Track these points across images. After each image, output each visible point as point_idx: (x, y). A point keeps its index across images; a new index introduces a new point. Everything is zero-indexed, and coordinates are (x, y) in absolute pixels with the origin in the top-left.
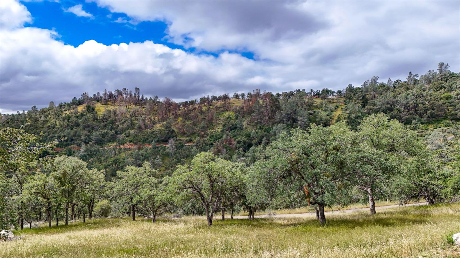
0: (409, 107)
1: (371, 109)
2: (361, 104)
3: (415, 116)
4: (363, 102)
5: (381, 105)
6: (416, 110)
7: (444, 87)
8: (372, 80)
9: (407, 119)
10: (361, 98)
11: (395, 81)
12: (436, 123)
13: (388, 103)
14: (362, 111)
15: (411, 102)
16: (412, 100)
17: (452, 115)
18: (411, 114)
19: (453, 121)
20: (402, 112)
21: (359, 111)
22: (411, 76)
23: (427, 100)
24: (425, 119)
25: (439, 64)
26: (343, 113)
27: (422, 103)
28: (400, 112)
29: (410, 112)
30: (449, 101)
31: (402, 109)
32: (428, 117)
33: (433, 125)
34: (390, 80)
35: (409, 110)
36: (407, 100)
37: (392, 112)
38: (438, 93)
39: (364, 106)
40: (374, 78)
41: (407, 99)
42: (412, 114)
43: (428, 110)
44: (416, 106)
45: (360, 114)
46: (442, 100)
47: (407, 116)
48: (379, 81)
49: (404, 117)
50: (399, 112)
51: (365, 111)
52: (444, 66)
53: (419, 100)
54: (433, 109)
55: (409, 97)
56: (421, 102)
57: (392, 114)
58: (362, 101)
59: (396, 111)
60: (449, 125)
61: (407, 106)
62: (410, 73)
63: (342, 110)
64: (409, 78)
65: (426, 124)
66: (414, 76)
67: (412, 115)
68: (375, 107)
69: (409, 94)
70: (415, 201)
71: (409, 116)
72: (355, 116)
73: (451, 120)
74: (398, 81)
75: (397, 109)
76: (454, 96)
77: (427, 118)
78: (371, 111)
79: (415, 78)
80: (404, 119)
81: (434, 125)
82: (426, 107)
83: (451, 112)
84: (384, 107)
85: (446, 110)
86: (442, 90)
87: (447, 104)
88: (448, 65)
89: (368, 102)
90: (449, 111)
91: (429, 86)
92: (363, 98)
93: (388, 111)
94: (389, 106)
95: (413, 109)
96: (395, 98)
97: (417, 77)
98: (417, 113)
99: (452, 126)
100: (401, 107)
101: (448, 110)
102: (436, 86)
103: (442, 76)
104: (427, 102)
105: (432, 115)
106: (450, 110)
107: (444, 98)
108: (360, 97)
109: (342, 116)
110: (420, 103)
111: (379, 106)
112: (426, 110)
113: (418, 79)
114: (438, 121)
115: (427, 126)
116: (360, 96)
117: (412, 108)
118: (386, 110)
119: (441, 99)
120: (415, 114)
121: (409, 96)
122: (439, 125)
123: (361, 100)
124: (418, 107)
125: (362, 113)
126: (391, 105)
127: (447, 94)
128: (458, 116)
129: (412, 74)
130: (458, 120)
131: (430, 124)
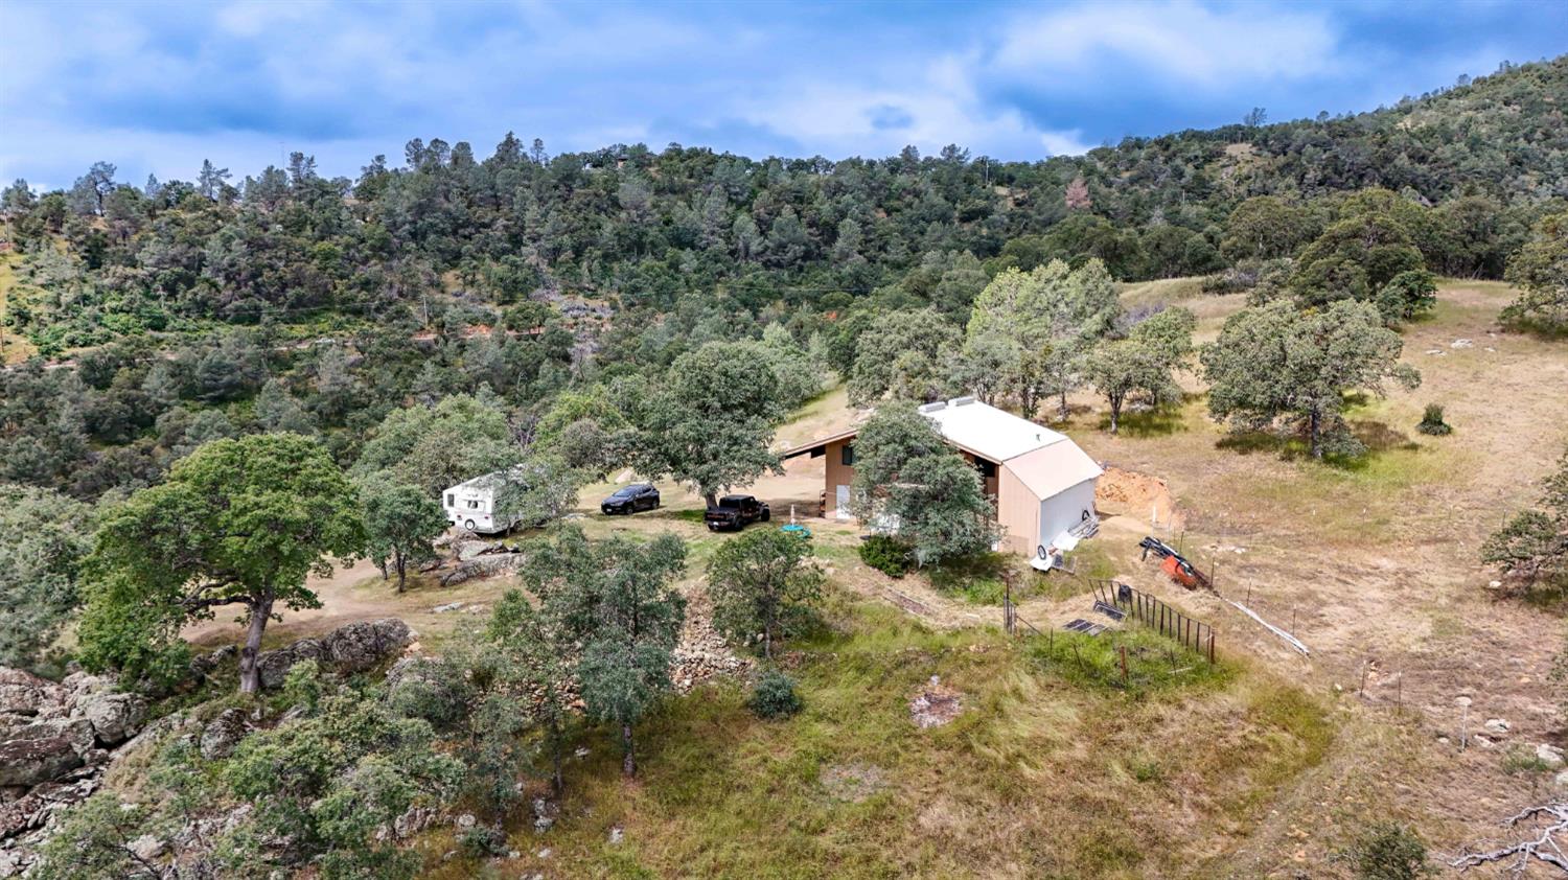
0: (238, 274)
1: (126, 278)
2: (83, 258)
3: (258, 302)
4: (89, 252)
5: (157, 265)
6: (256, 284)
7: (311, 223)
9: (237, 309)
11: (168, 183)
12: (313, 321)
13: (175, 261)
14: (94, 279)
16: (243, 255)
17: (344, 302)
18: (247, 296)
19: (348, 316)
20: (222, 291)
21: (83, 280)
22: (209, 173)
23: (281, 258)
24: (284, 309)
26: (22, 282)
27: (272, 268)
28: (219, 291)
29: (244, 290)
30: (332, 262)
31: (221, 281)
32: (292, 306)
33: (304, 326)
35: (239, 284)
36: (231, 256)
37: (195, 290)
38: (301, 239)
39: (94, 264)
40: (101, 168)
41: (229, 251)
42: (250, 296)
43: (287, 286)
44: (256, 274)
46: (316, 261)
47: (235, 303)
48: (119, 180)
49: (229, 303)
50: (212, 290)
51: (107, 284)
53: (264, 257)
54: (300, 285)
55: (233, 246)
56: (266, 262)
57: (195, 294)
58: (84, 248)
59: (206, 285)
60: (340, 326)
61: (232, 273)
62: (206, 162)
63: (14, 272)
64: (204, 177)
65: (287, 323)
66: (219, 173)
67: (250, 298)
68: (139, 271)
69: (231, 238)
71: (242, 302)
72: (72, 295)
73: (343, 313)
74: (173, 183)
75: (207, 280)
76: (339, 249)
78: (128, 282)
79: (223, 179)
80: (230, 310)
81: (307, 326)
82: (281, 278)
83: (341, 293)
84: (168, 272)
85: (330, 287)
86: (309, 235)
87: (330, 270)
89: (107, 250)
90: (337, 291)
91: (273, 214)
94: (180, 269)
95: (251, 283)
96: (192, 247)
97: (228, 177)
98: (262, 294)
99: (346, 329)
100: (218, 276)
101: (335, 288)
102: (291, 217)
103: (301, 188)
104: (282, 265)
105: (299, 301)
106: (340, 288)
107: (318, 256)
109: (24, 294)
111: (149, 268)
112: (284, 286)
113: (232, 183)
114: (313, 314)
117: (246, 280)
118: (176, 282)
119: (313, 257)
120: (257, 295)
121: (234, 243)
123: (80, 244)
124: (261, 277)
126: (188, 268)
127: (325, 245)
128: (358, 305)
129: (214, 166)
130: (358, 313)
131: (295, 323)
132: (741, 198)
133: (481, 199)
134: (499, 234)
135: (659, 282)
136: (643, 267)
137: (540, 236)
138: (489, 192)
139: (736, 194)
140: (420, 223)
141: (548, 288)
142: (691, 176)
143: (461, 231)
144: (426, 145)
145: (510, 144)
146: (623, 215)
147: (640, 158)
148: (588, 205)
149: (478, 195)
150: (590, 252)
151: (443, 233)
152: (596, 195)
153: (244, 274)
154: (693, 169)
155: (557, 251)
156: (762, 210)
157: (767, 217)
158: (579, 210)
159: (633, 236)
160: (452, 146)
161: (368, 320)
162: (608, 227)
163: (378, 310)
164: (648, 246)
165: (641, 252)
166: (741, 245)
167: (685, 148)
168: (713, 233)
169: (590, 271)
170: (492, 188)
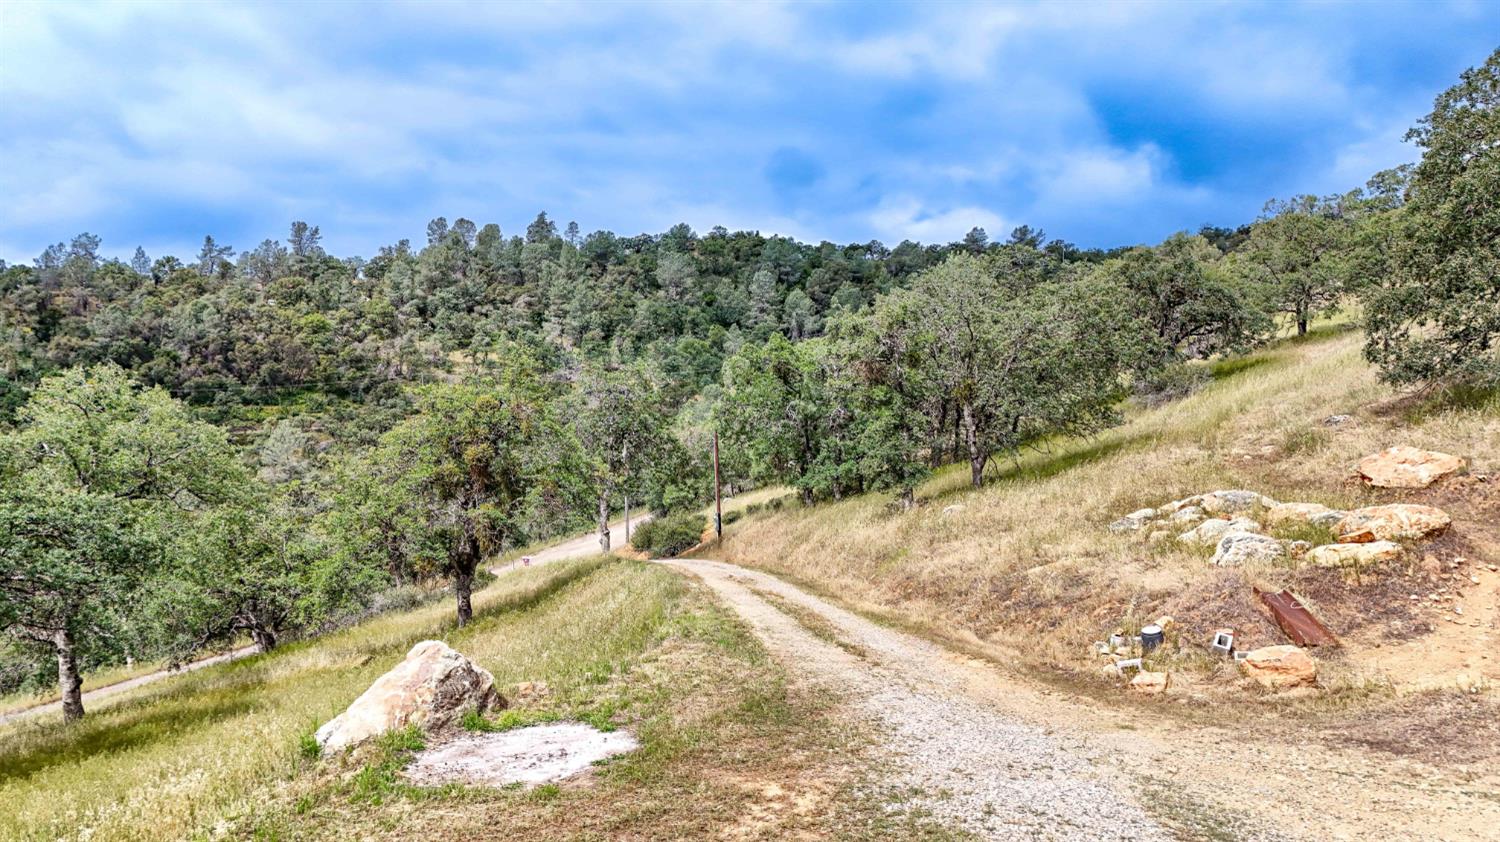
0: (206, 347)
1: (72, 349)
2: (33, 329)
3: (224, 379)
4: (40, 322)
5: (112, 337)
6: (226, 359)
7: (307, 297)
8: (74, 246)
9: (198, 386)
10: (32, 306)
11: (160, 258)
12: (286, 402)
13: (134, 332)
14: (38, 352)
15: (213, 333)
16: (216, 326)
17: (327, 379)
18: (211, 372)
19: (332, 396)
20: (184, 365)
21: (26, 354)
22: (211, 251)
23: (261, 331)
24: (254, 388)
25: (294, 224)
27: (247, 340)
28: (178, 365)
29: (210, 365)
30: (321, 337)
31: (184, 355)
32: (264, 383)
33: (276, 408)
34: (140, 253)
35: (205, 358)
36: (200, 327)
37: (151, 364)
38: (290, 312)
39: (44, 336)
40: (84, 240)
41: (199, 321)
42: (216, 371)
43: (262, 361)
44: (227, 347)
45: (28, 365)
46: (302, 335)
47: (197, 379)
48: (104, 254)
49: (189, 379)
50: (172, 364)
51: (49, 355)
52: (308, 233)
53: (238, 330)
54: (276, 360)
55: (204, 315)
56: (241, 334)
57: (150, 369)
58: (37, 318)
59: (164, 360)
60: (320, 407)
61: (198, 346)
62: (209, 239)
64: (206, 255)
65: (257, 404)
66: (221, 252)
67: (215, 374)
68: (88, 343)
69: (205, 307)
70: (221, 649)
71: (205, 378)
72: (7, 370)
73: (327, 393)
74: (168, 260)
75: (168, 354)
76: (333, 323)
77: (261, 385)
78: (73, 355)
79: (225, 257)
80: (190, 387)
81: (280, 407)
82: (255, 353)
83: (325, 370)
84: (122, 344)
85: (313, 363)
86: (302, 305)
87: (315, 346)
88: (316, 231)
89: (62, 321)
90: (321, 368)
91: (266, 288)
92: (41, 306)
93: (137, 359)
94: (137, 340)
95: (218, 357)
96: (159, 315)
97: (231, 255)
98: (230, 370)
99: (326, 411)
100: (181, 348)
101: (319, 364)
102: (285, 290)
103: (302, 261)
104: (260, 338)
105: (273, 377)
106: (323, 362)
107: (305, 329)
108: (30, 301)
110: (238, 339)
111: (100, 339)
112: (258, 361)
113: (233, 261)
114: (290, 394)
115: (261, 409)
116: (27, 297)
117: (214, 354)
118: (130, 355)
119: (300, 330)
120: (225, 371)
121: (206, 312)
122: (294, 408)
123: (31, 313)
124: (233, 350)
125: (36, 360)
126: (147, 340)
127: (316, 317)
128: (344, 383)
129: (216, 243)
130: (343, 393)
131: (267, 403)
132: (792, 279)
133: (504, 276)
134: (520, 310)
135: (700, 360)
136: (681, 346)
137: (566, 313)
138: (513, 269)
139: (787, 274)
140: (430, 298)
141: (570, 368)
142: (737, 258)
143: (477, 308)
144: (450, 225)
145: (542, 227)
146: (661, 293)
147: (681, 239)
148: (622, 283)
149: (501, 272)
150: (622, 330)
151: (456, 308)
152: (631, 273)
153: (212, 347)
154: (739, 250)
155: (585, 328)
156: (817, 288)
157: (823, 296)
158: (612, 288)
159: (672, 314)
160: (480, 228)
161: (354, 402)
162: (643, 306)
163: (367, 390)
164: (688, 325)
165: (680, 331)
166: (794, 323)
167: (731, 231)
168: (762, 310)
169: (620, 351)
170: (517, 265)
